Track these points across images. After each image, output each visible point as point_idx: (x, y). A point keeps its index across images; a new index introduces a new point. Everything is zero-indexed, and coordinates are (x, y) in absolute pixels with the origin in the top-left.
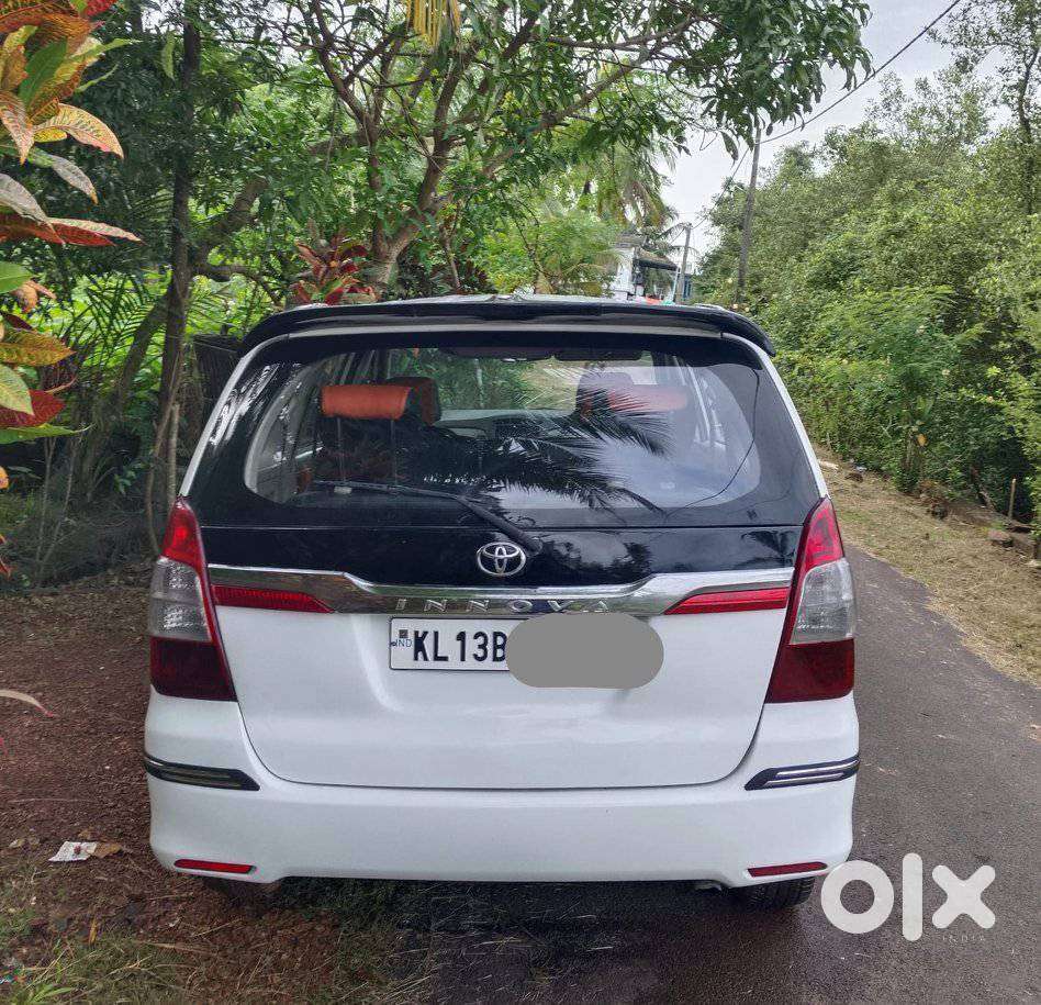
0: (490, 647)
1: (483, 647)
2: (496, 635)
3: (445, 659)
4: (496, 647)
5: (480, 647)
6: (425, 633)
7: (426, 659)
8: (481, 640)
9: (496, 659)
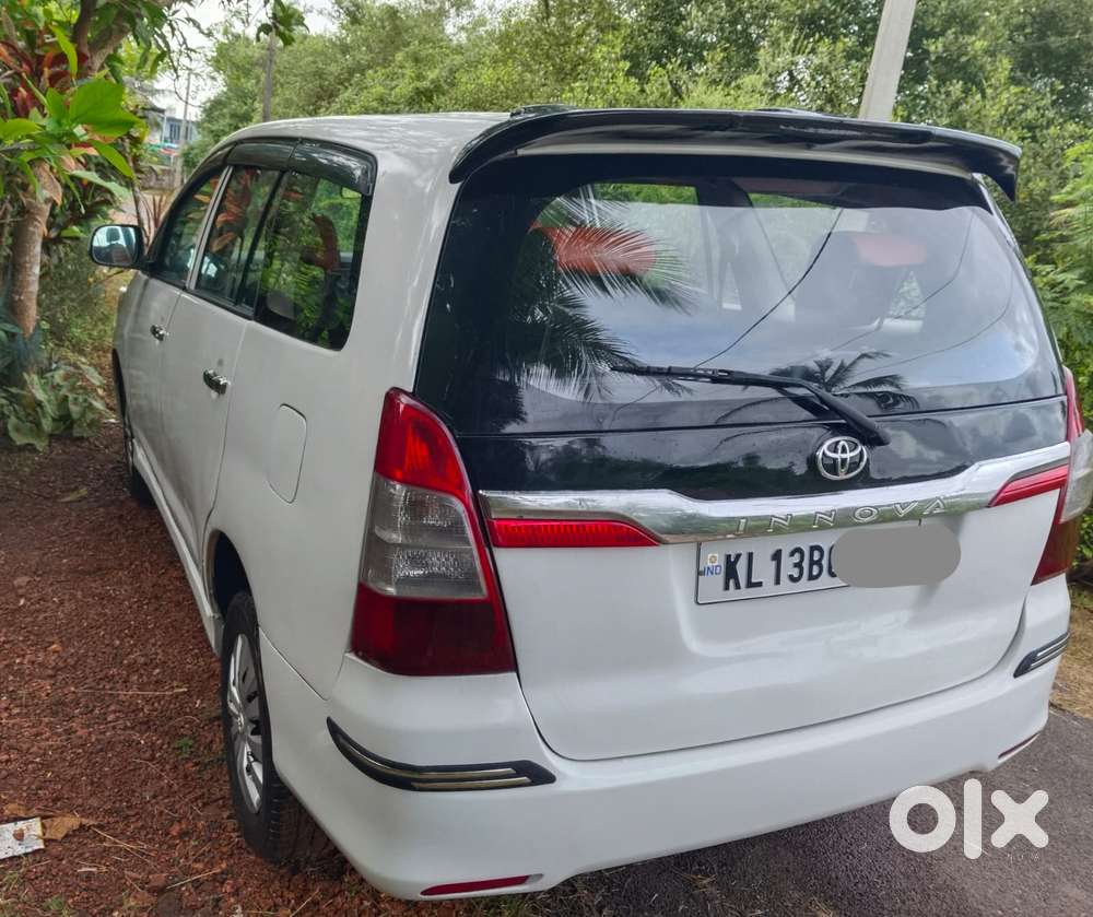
0: (806, 565)
1: (799, 565)
2: (813, 549)
3: (759, 584)
4: (812, 563)
5: (796, 565)
6: (738, 556)
7: (738, 586)
8: (796, 558)
9: (811, 577)
